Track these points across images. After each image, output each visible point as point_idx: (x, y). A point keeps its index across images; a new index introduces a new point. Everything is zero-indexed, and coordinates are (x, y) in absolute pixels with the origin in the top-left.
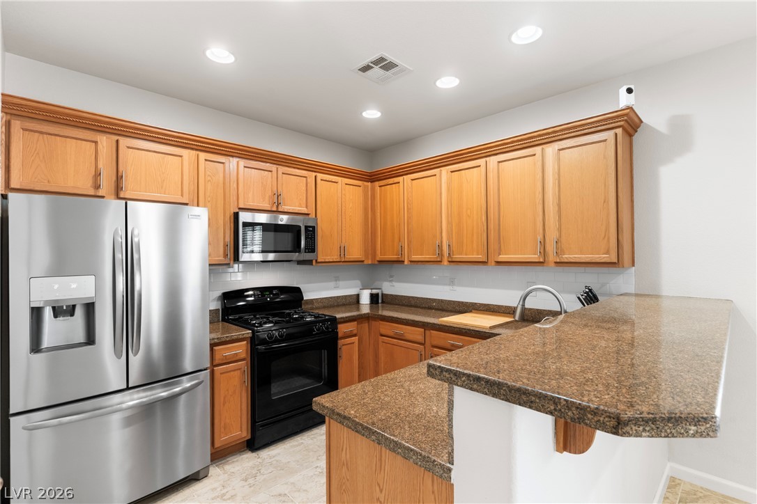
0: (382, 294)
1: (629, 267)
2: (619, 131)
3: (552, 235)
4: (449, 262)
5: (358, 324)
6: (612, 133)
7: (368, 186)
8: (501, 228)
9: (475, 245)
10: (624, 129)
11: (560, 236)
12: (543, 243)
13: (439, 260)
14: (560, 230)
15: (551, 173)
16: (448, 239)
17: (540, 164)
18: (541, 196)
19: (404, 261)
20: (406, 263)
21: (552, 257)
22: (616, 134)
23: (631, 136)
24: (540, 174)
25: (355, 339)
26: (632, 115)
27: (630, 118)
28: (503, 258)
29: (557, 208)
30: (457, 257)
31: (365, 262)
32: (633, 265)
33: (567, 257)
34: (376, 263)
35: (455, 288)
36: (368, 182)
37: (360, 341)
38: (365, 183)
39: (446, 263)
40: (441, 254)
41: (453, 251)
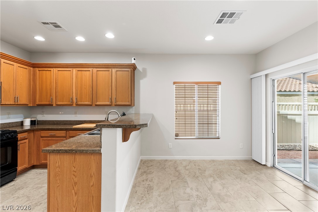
0: (37, 120)
1: (133, 106)
2: (132, 69)
3: (114, 97)
4: (76, 105)
5: (28, 134)
6: (130, 69)
7: (31, 69)
8: (98, 94)
9: (87, 99)
10: (133, 69)
11: (116, 97)
12: (111, 99)
13: (71, 104)
14: (116, 95)
15: (114, 78)
16: (76, 96)
17: (111, 74)
18: (111, 84)
19: (53, 105)
20: (54, 105)
21: (114, 103)
22: (131, 70)
23: (134, 71)
24: (111, 77)
25: (27, 141)
26: (135, 65)
27: (134, 66)
28: (98, 103)
29: (115, 88)
30: (80, 103)
31: (29, 105)
32: (134, 106)
33: (118, 103)
34: (36, 105)
35: (77, 115)
36: (31, 67)
37: (29, 142)
38: (30, 68)
39: (74, 105)
40: (72, 102)
41: (78, 101)
